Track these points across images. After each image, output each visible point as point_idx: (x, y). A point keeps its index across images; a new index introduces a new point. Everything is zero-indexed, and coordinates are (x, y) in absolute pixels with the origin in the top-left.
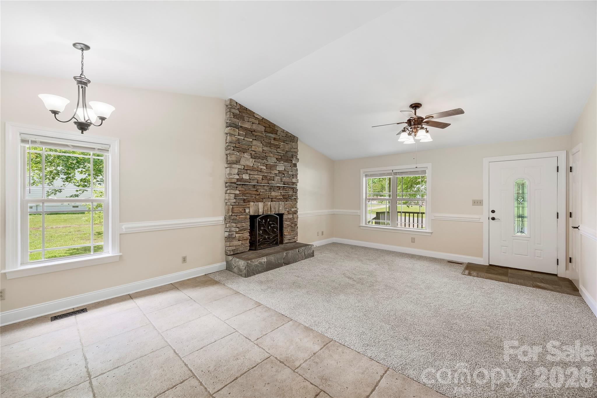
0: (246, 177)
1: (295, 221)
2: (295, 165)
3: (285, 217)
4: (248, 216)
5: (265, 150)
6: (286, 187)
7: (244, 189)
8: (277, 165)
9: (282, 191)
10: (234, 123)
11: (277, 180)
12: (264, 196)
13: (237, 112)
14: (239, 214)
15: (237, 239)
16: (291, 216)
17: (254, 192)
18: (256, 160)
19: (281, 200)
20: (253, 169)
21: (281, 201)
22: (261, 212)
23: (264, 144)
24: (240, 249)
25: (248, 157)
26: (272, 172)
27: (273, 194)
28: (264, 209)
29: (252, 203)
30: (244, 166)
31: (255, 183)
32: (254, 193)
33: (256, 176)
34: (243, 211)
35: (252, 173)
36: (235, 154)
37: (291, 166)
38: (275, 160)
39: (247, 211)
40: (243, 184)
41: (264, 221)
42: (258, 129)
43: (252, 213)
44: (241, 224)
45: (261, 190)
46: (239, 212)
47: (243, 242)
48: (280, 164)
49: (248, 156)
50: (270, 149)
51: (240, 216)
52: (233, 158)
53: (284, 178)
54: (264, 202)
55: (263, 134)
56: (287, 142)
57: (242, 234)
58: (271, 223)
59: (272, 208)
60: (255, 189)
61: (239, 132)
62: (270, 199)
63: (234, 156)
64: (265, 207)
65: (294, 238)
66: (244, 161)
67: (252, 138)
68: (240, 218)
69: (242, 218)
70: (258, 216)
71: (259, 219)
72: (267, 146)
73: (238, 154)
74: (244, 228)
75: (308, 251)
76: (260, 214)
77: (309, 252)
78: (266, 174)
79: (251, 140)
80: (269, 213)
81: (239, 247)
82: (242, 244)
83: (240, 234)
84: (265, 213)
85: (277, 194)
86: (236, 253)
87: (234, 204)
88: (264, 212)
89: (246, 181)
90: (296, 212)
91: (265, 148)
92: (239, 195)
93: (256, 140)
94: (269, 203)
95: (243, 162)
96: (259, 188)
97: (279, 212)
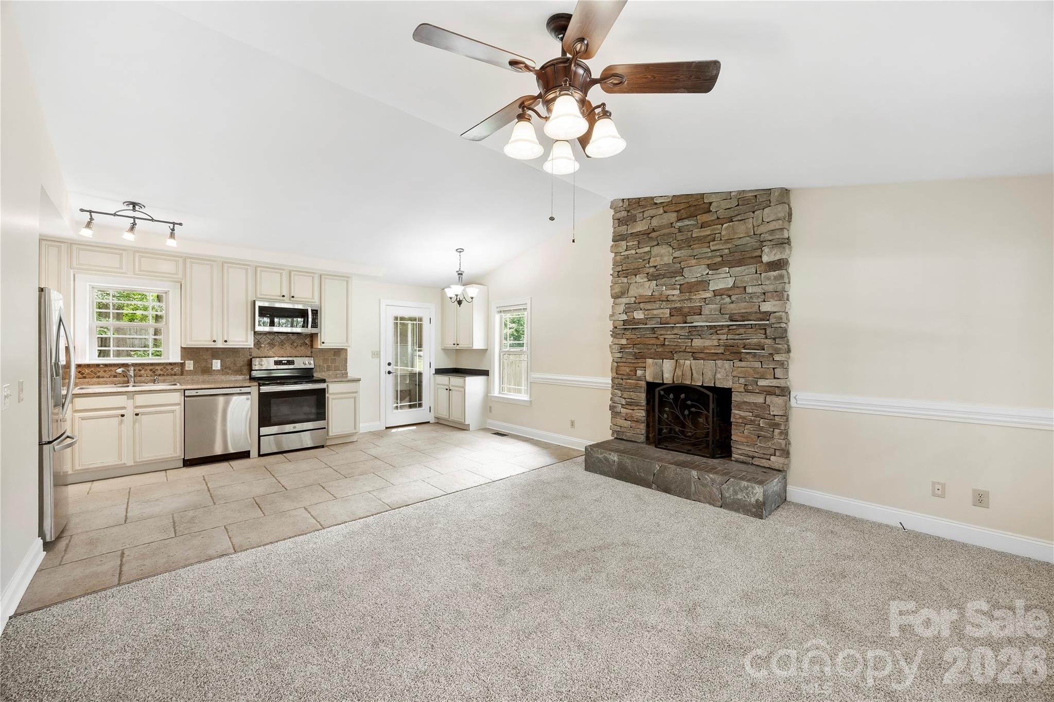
0: (639, 315)
1: (772, 413)
3: (735, 398)
4: (643, 384)
5: (679, 256)
6: (734, 327)
7: (635, 337)
8: (710, 280)
9: (724, 337)
10: (620, 234)
11: (708, 312)
12: (673, 347)
13: (624, 214)
14: (624, 377)
15: (623, 417)
16: (760, 399)
17: (653, 340)
18: (659, 282)
19: (721, 356)
20: (651, 299)
21: (721, 359)
22: (668, 378)
23: (675, 245)
24: (628, 434)
25: (643, 281)
26: (694, 297)
27: (697, 343)
28: (675, 374)
29: (649, 361)
30: (636, 297)
31: (655, 324)
32: (652, 342)
33: (655, 312)
34: (632, 373)
35: (649, 308)
36: (620, 282)
37: (756, 273)
38: (701, 271)
39: (639, 373)
40: (633, 328)
41: (671, 396)
42: (662, 222)
43: (649, 379)
44: (628, 393)
45: (666, 337)
46: (625, 373)
47: (634, 425)
48: (715, 277)
49: (642, 279)
50: (689, 252)
51: (628, 381)
52: (617, 289)
53: (732, 306)
54: (677, 360)
55: (674, 227)
57: (631, 411)
58: (689, 402)
59: (694, 372)
60: (655, 336)
61: (628, 244)
62: (687, 354)
63: (617, 285)
64: (677, 369)
65: (768, 457)
66: (635, 289)
67: (648, 245)
68: (626, 383)
69: (630, 383)
70: (663, 384)
71: (662, 390)
72: (680, 249)
73: (625, 280)
74: (633, 400)
75: (735, 493)
76: (665, 382)
78: (678, 305)
79: (647, 249)
80: (688, 382)
81: (625, 430)
82: (631, 427)
83: (628, 409)
84: (677, 381)
85: (707, 343)
86: (621, 437)
87: (619, 360)
88: (675, 379)
89: (638, 323)
90: (784, 392)
91: (677, 254)
92: (626, 346)
93: (658, 244)
94: (688, 362)
95: (633, 291)
96: (662, 332)
97: (714, 383)
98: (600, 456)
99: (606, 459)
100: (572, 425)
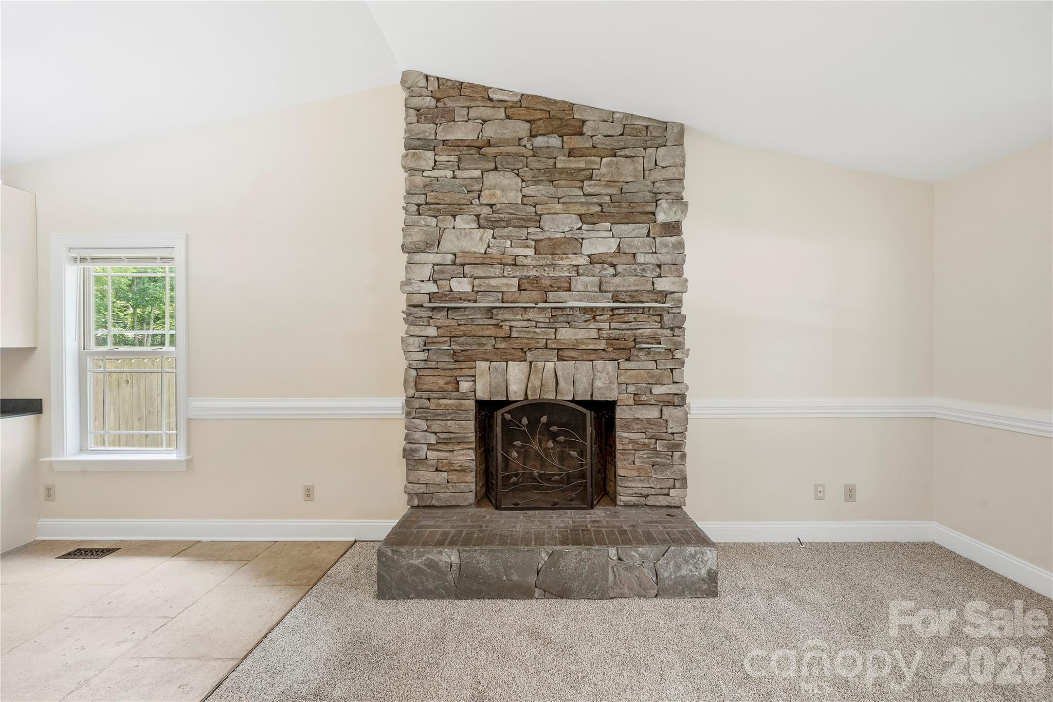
0: (461, 286)
1: (670, 431)
2: (673, 228)
3: (621, 414)
4: (470, 404)
5: (533, 194)
6: (621, 311)
7: (454, 323)
8: (582, 239)
9: (606, 326)
10: (419, 136)
11: (582, 288)
12: (526, 341)
13: (430, 102)
14: (435, 395)
15: (432, 466)
16: (653, 413)
17: (490, 329)
18: (498, 232)
19: (602, 354)
20: (485, 260)
21: (602, 359)
22: (516, 391)
23: (528, 175)
24: (442, 495)
25: (468, 226)
26: (561, 262)
27: (566, 334)
28: (530, 385)
29: (482, 365)
30: (455, 255)
31: (493, 302)
32: (488, 333)
33: (493, 282)
34: (450, 387)
35: (481, 274)
36: (423, 223)
37: (648, 235)
38: (571, 223)
39: (465, 386)
40: (449, 309)
41: (525, 421)
42: (504, 134)
43: (482, 395)
44: (443, 423)
45: (513, 324)
46: (436, 389)
47: (454, 477)
48: (593, 234)
49: (468, 223)
50: (552, 190)
51: (441, 401)
52: (417, 236)
53: (617, 280)
54: (531, 363)
55: (525, 146)
56: (627, 152)
57: (447, 454)
58: (554, 428)
59: (560, 379)
60: (494, 322)
61: (437, 158)
62: (550, 352)
63: (416, 229)
64: (532, 377)
65: (666, 491)
66: (454, 239)
67: (479, 166)
68: (439, 405)
69: (446, 405)
70: (508, 402)
71: (508, 412)
72: (536, 182)
73: (433, 222)
74: (453, 435)
75: (678, 567)
76: (512, 398)
77: (684, 572)
78: (533, 273)
79: (477, 173)
80: (550, 396)
81: (437, 489)
82: (448, 482)
83: (440, 451)
84: (533, 395)
85: (581, 334)
86: (428, 503)
87: (422, 365)
88: (529, 393)
89: (461, 299)
90: (678, 400)
91: (530, 190)
92: (435, 340)
93: (496, 169)
94: (550, 365)
95: (450, 243)
96: (507, 316)
97: (592, 395)
98: (416, 562)
99: (433, 565)
100: (308, 495)
